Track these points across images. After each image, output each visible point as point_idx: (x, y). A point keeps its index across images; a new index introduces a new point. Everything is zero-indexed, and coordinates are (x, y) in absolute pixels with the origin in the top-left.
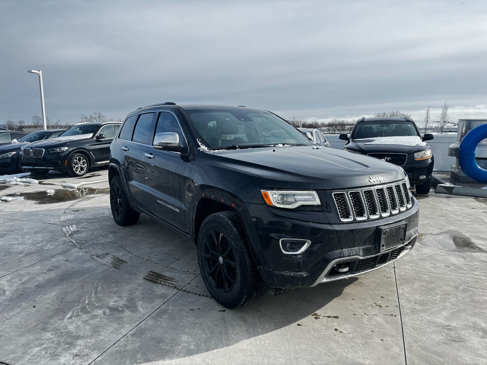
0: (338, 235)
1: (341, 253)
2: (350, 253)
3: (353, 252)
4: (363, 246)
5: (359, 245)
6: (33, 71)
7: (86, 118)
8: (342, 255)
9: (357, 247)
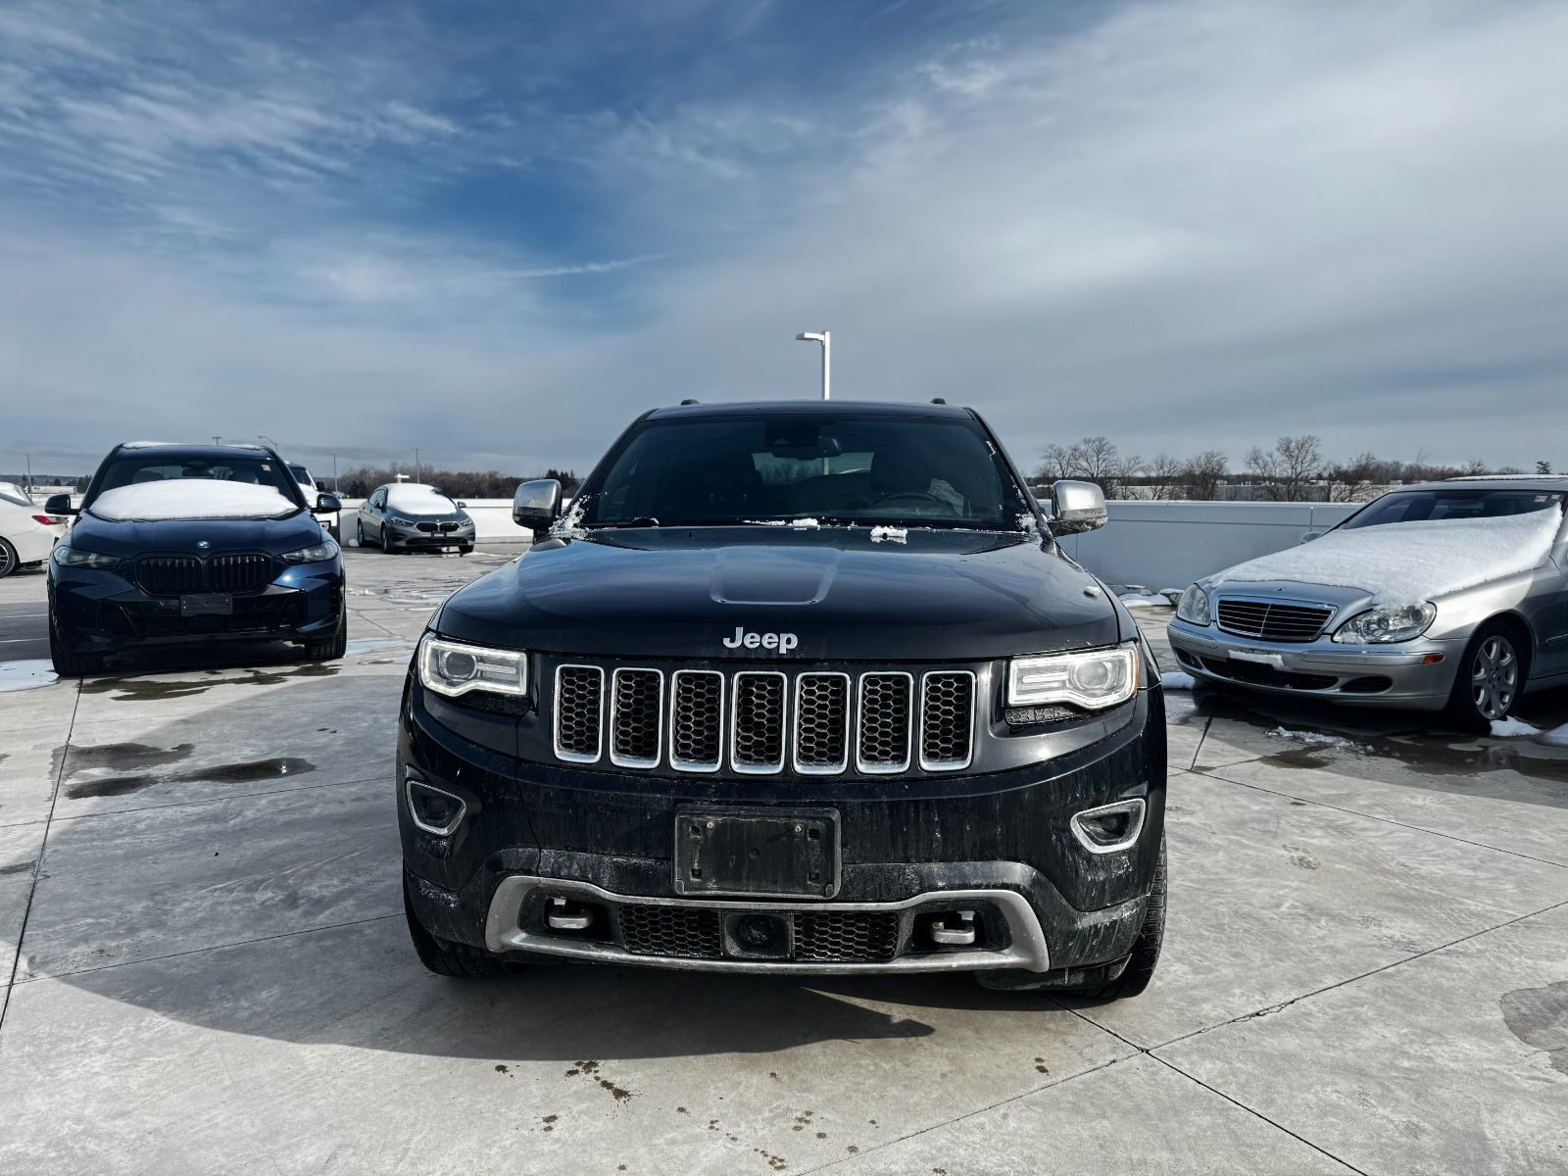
0: (521, 797)
1: (531, 859)
2: (560, 868)
3: (571, 865)
4: (618, 855)
5: (601, 847)
6: (807, 335)
7: (1060, 455)
8: (532, 865)
9: (597, 853)
